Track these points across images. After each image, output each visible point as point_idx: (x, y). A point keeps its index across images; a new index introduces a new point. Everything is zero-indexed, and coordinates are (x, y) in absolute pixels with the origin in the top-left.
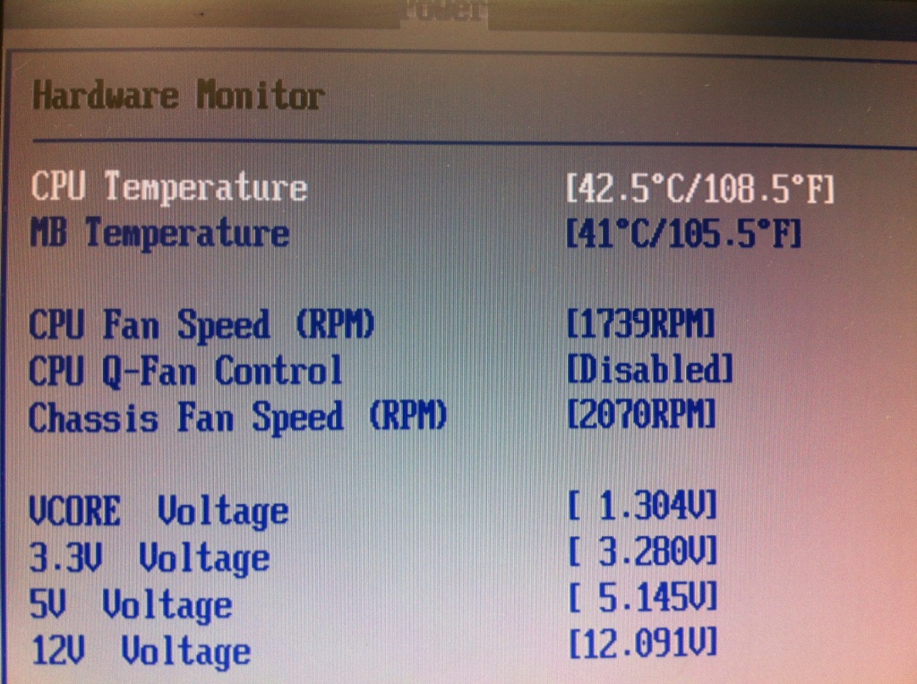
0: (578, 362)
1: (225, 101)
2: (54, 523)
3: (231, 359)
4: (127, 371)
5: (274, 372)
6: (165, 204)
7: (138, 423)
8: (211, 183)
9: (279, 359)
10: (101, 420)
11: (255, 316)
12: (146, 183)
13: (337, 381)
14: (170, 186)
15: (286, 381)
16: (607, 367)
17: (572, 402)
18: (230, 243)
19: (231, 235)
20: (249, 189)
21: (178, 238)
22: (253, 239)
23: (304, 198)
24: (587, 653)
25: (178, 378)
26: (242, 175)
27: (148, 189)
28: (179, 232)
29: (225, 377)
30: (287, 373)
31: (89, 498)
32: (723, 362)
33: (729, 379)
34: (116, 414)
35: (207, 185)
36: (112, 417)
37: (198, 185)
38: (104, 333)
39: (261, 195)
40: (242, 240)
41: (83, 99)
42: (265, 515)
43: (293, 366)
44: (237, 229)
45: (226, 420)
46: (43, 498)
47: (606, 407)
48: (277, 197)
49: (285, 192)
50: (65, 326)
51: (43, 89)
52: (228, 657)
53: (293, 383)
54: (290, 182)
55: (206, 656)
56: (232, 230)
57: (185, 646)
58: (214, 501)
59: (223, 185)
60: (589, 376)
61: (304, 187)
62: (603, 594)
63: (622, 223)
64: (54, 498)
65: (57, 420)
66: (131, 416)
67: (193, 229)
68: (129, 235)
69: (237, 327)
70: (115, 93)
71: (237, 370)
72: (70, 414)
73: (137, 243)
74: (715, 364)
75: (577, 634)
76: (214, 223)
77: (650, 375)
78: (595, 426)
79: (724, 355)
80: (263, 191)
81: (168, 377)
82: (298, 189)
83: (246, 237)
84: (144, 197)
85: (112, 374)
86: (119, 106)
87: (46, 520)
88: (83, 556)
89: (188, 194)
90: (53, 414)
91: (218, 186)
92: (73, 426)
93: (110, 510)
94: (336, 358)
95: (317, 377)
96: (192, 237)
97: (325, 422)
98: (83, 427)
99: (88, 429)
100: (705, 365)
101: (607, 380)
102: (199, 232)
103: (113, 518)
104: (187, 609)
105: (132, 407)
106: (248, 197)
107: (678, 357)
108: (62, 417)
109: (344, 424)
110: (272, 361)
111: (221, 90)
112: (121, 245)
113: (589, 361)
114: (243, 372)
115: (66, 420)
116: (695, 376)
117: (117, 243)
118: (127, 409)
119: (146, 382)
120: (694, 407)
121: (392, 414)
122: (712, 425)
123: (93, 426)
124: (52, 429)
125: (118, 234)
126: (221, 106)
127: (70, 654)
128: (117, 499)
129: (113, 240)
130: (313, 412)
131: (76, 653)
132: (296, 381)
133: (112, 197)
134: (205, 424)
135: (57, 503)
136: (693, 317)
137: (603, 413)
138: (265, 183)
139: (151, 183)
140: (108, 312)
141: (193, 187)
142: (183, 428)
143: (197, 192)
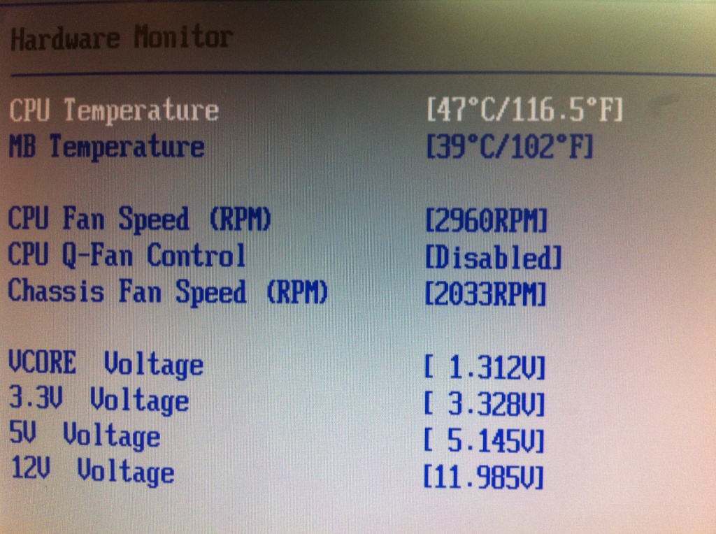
0: (434, 251)
1: (155, 42)
2: (27, 371)
3: (159, 246)
4: (81, 255)
5: (192, 256)
6: (109, 124)
7: (89, 295)
8: (144, 107)
9: (197, 246)
10: (62, 292)
11: (178, 212)
12: (95, 108)
13: (241, 264)
14: (113, 110)
15: (202, 264)
16: (457, 256)
17: (428, 284)
18: (158, 155)
19: (159, 148)
20: (173, 112)
21: (119, 151)
22: (176, 151)
23: (216, 118)
24: (438, 484)
25: (118, 260)
26: (168, 101)
27: (96, 112)
28: (120, 146)
29: (155, 260)
30: (203, 258)
31: (53, 352)
32: (553, 253)
33: (558, 267)
34: (73, 288)
35: (141, 109)
36: (69, 290)
37: (134, 109)
38: (63, 225)
39: (182, 115)
40: (168, 152)
41: (48, 42)
42: (186, 368)
43: (207, 252)
44: (164, 143)
45: (156, 294)
46: (19, 352)
47: (456, 288)
48: (195, 118)
49: (201, 113)
50: (34, 219)
51: (18, 34)
52: (157, 477)
53: (206, 265)
54: (205, 106)
55: (140, 475)
56: (161, 143)
57: (125, 467)
58: (146, 356)
59: (154, 109)
60: (443, 262)
61: (217, 110)
62: (450, 437)
63: (473, 138)
64: (27, 351)
65: (29, 291)
66: (84, 289)
67: (130, 143)
68: (82, 148)
69: (165, 221)
70: (72, 37)
71: (164, 255)
72: (39, 287)
73: (88, 155)
74: (547, 254)
75: (429, 468)
76: (146, 139)
77: (493, 263)
78: (446, 303)
79: (555, 247)
80: (184, 113)
81: (111, 260)
82: (211, 111)
83: (171, 150)
84: (94, 118)
85: (69, 256)
86: (75, 47)
87: (21, 368)
88: (49, 396)
89: (126, 115)
90: (26, 287)
91: (150, 109)
92: (41, 296)
93: (68, 361)
94: (241, 246)
95: (226, 261)
96: (129, 150)
97: (232, 297)
98: (48, 297)
99: (52, 299)
100: (538, 255)
101: (457, 266)
102: (135, 145)
103: (71, 368)
104: (126, 439)
105: (84, 282)
106: (173, 118)
107: (516, 248)
108: (32, 289)
109: (246, 299)
110: (190, 248)
111: (152, 33)
112: (76, 156)
113: (443, 251)
114: (169, 256)
115: (36, 292)
116: (530, 264)
117: (73, 155)
118: (81, 284)
119: (95, 263)
120: (529, 289)
121: (284, 292)
122: (543, 304)
123: (55, 296)
124: (25, 299)
125: (74, 147)
126: (152, 46)
127: (39, 470)
128: (74, 353)
129: (70, 152)
130: (223, 289)
131: (44, 471)
132: (209, 264)
133: (69, 118)
134: (140, 296)
135: (29, 355)
136: (530, 215)
137: (453, 293)
138: (186, 107)
139: (98, 108)
140: (67, 208)
141: (131, 110)
142: (123, 300)
143: (134, 114)
